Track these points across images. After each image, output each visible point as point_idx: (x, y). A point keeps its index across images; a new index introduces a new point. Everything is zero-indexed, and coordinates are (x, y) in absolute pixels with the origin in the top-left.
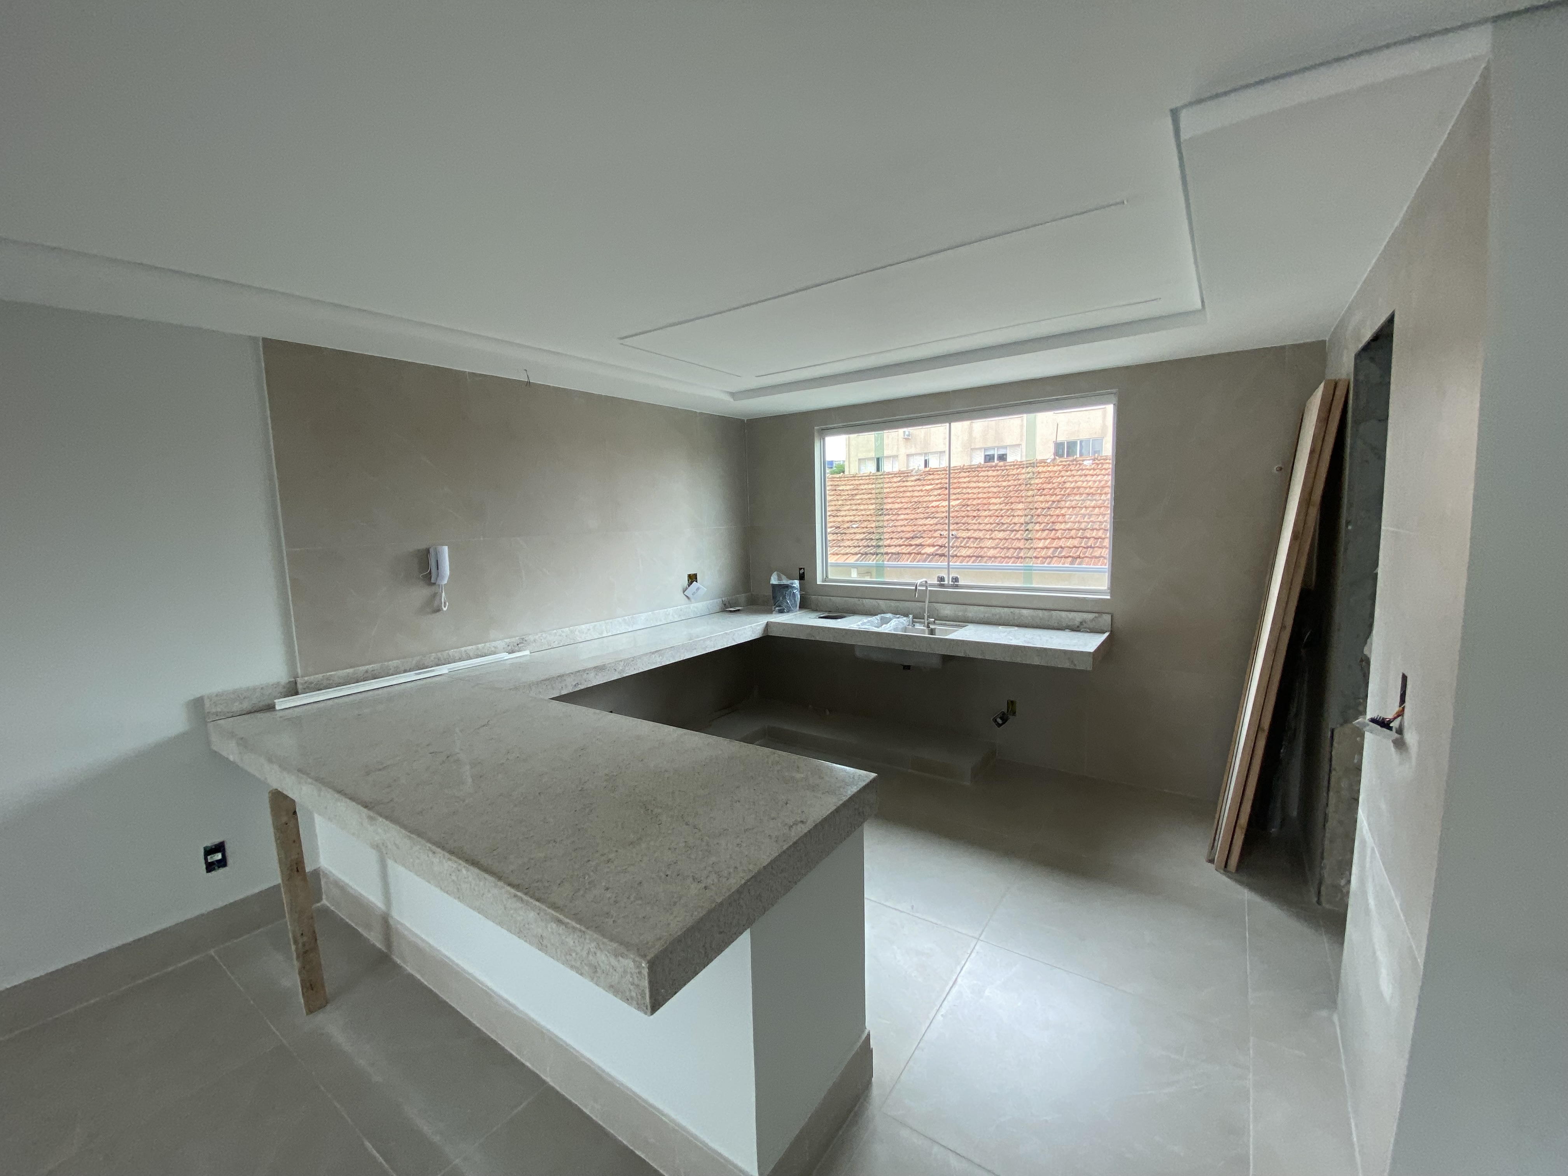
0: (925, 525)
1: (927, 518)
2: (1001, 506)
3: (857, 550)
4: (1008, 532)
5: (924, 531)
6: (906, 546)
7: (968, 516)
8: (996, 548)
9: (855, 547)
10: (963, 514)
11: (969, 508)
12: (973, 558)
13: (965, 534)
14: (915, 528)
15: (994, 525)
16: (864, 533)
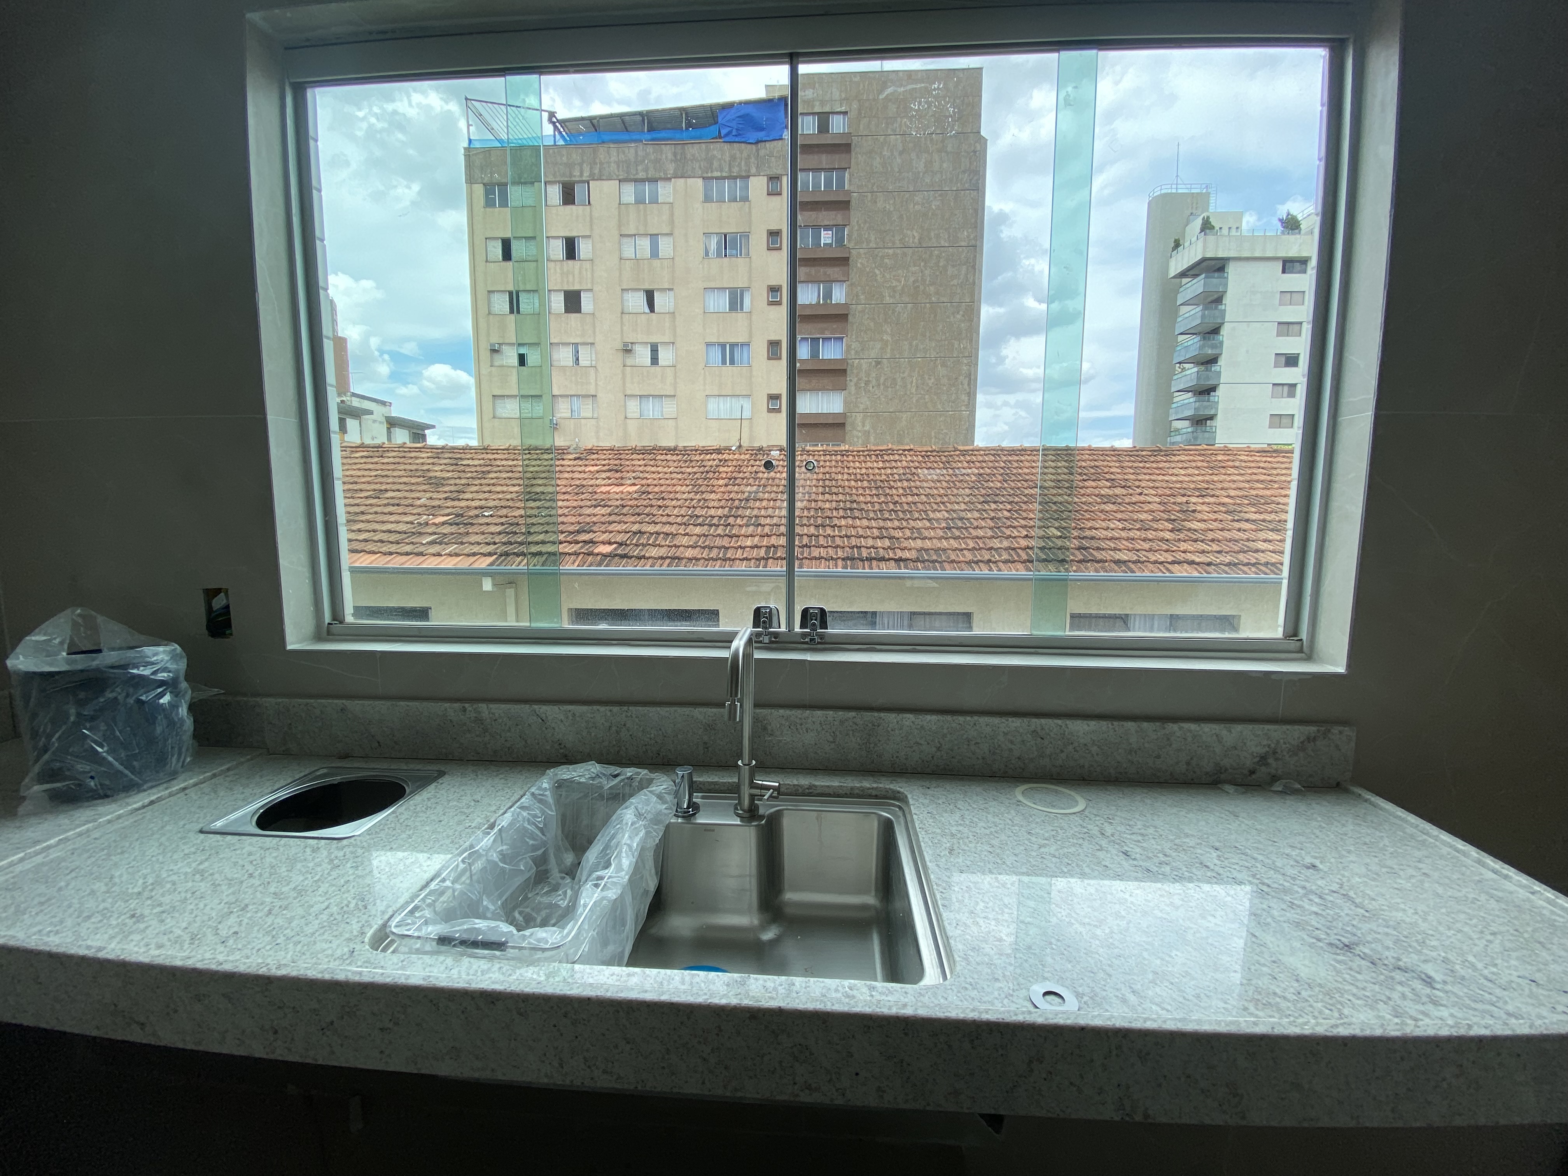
0: (595, 515)
1: (595, 506)
2: (691, 495)
3: (491, 548)
4: (706, 527)
5: (595, 523)
6: (570, 543)
7: (652, 506)
8: (695, 547)
9: (488, 544)
10: (645, 503)
11: (650, 496)
12: (668, 561)
13: (651, 528)
14: (580, 519)
15: (687, 518)
16: (502, 524)
